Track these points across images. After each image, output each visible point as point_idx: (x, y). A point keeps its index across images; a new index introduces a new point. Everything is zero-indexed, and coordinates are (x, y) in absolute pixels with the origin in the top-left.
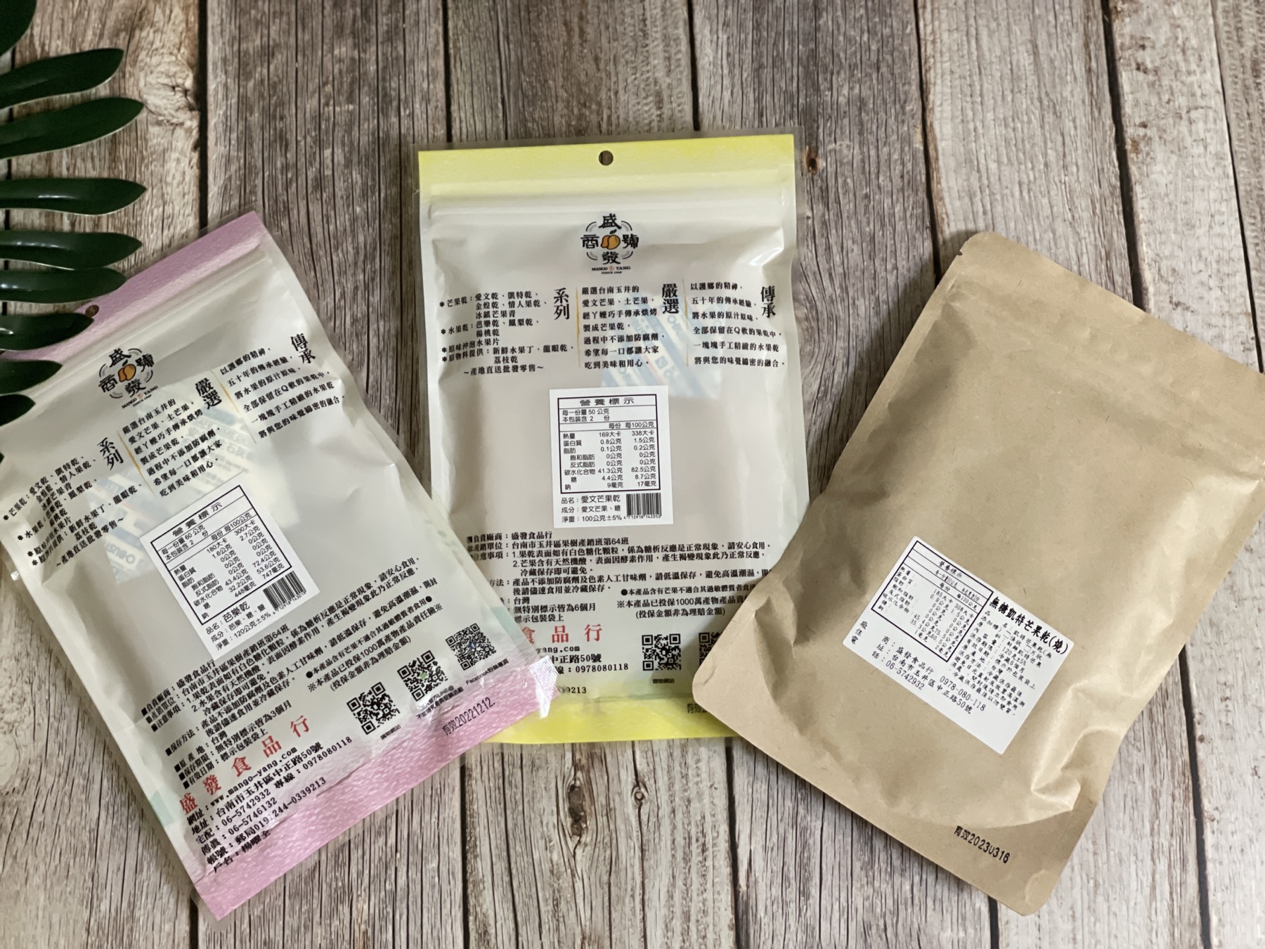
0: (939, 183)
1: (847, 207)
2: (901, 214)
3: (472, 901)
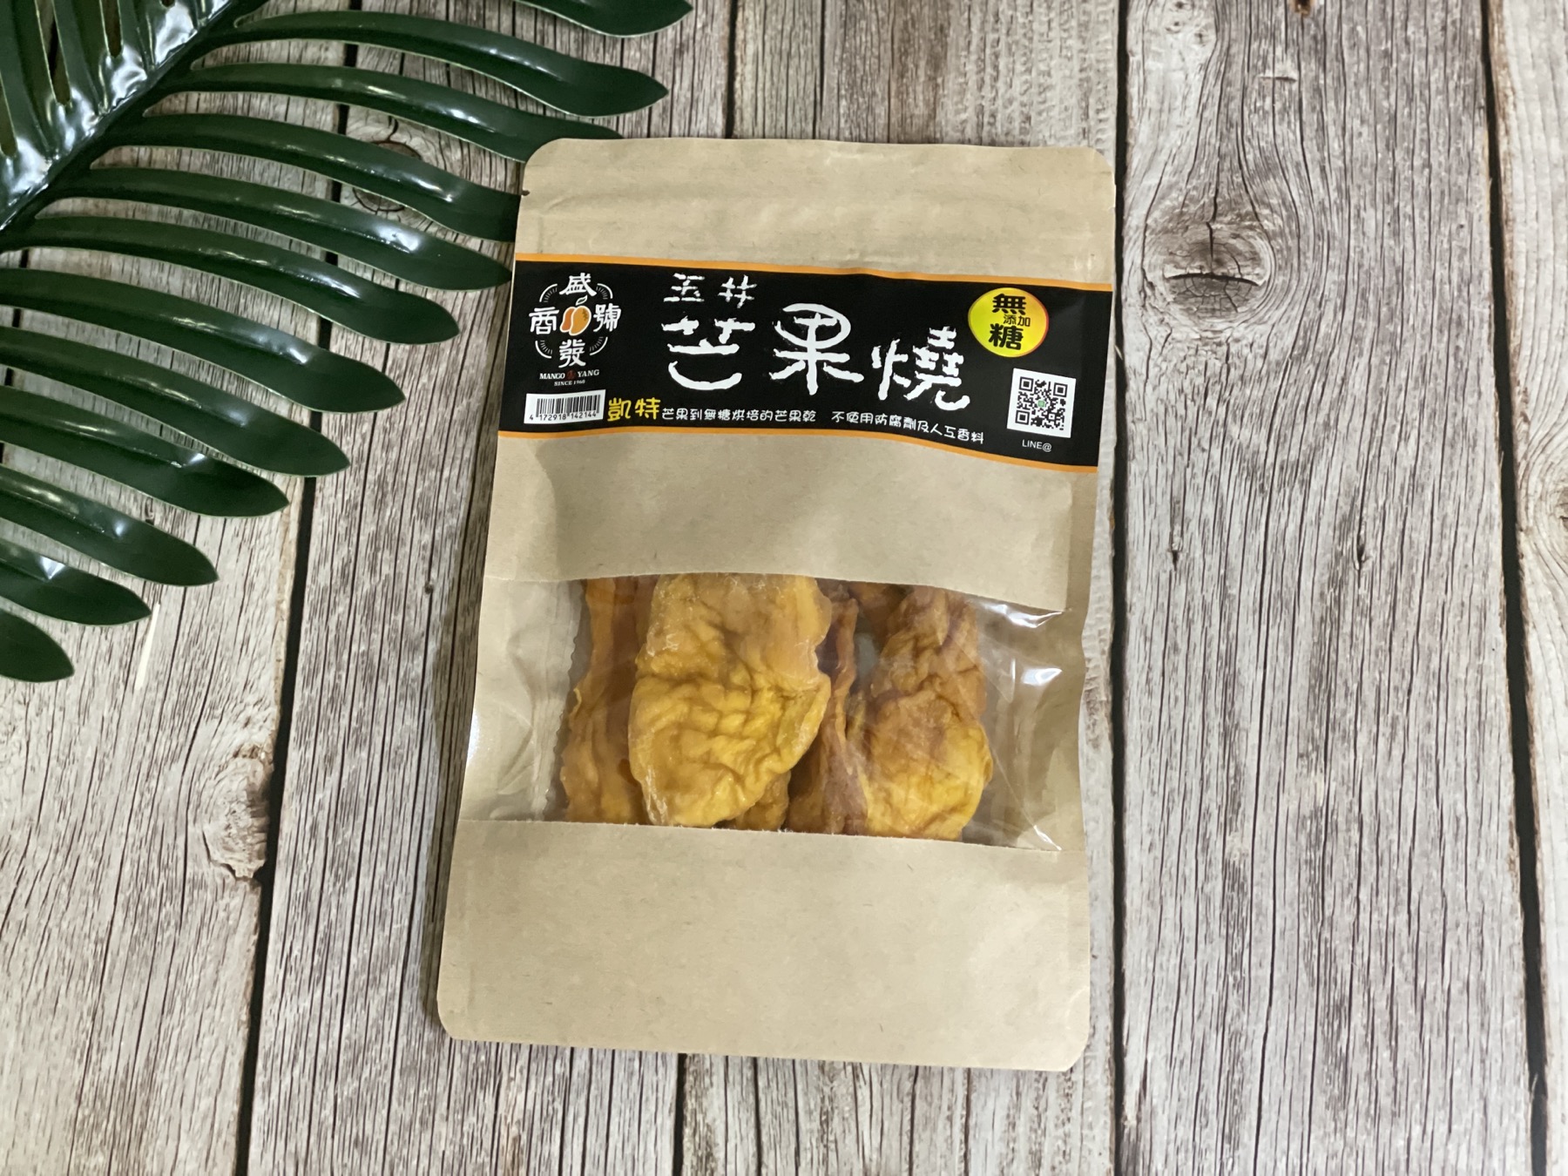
0: (1502, 41)
1: (1355, 66)
2: (1441, 85)
3: (690, 1103)
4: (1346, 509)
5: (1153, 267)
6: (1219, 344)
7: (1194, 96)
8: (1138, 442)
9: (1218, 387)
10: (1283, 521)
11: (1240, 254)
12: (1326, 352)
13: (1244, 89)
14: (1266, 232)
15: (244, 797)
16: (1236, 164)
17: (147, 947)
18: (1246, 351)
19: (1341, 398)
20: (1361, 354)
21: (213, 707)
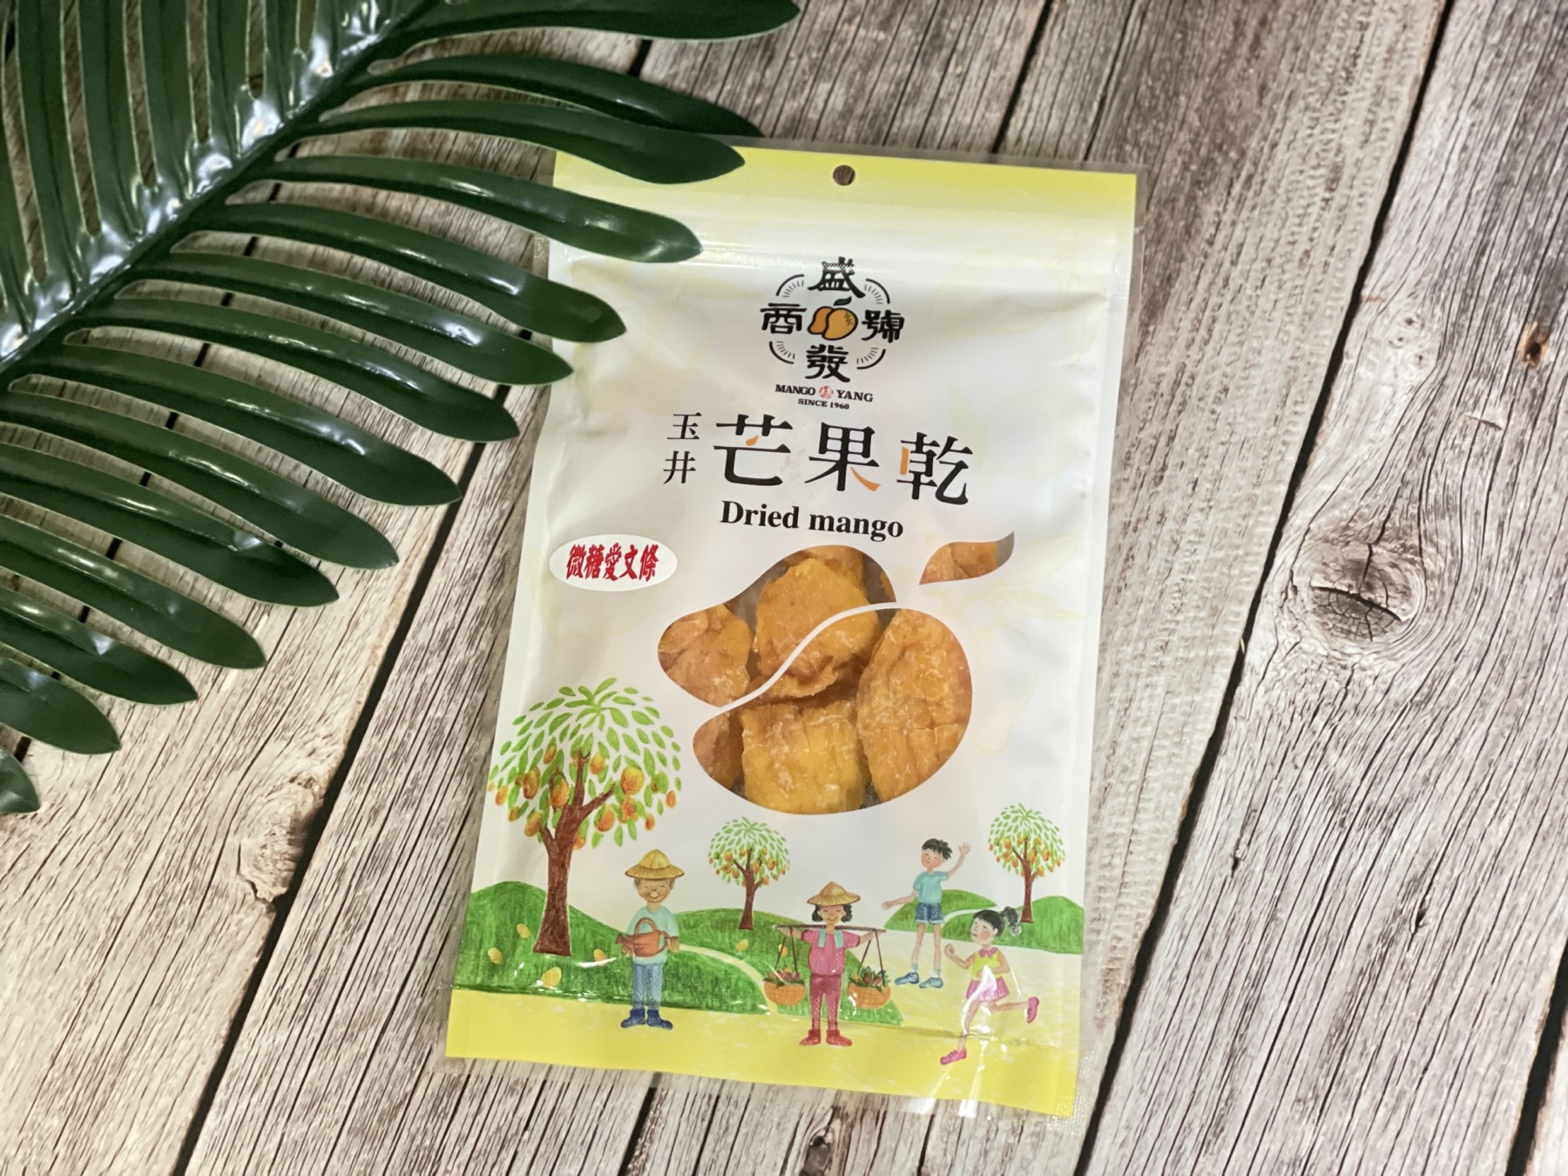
4: (1418, 868)
5: (1302, 571)
6: (1344, 668)
7: (1397, 414)
8: (1234, 739)
9: (1329, 710)
10: (1353, 861)
11: (1392, 584)
13: (1448, 423)
14: (1425, 570)
15: (287, 823)
16: (1416, 494)
17: (156, 938)
18: (1369, 682)
21: (285, 728)
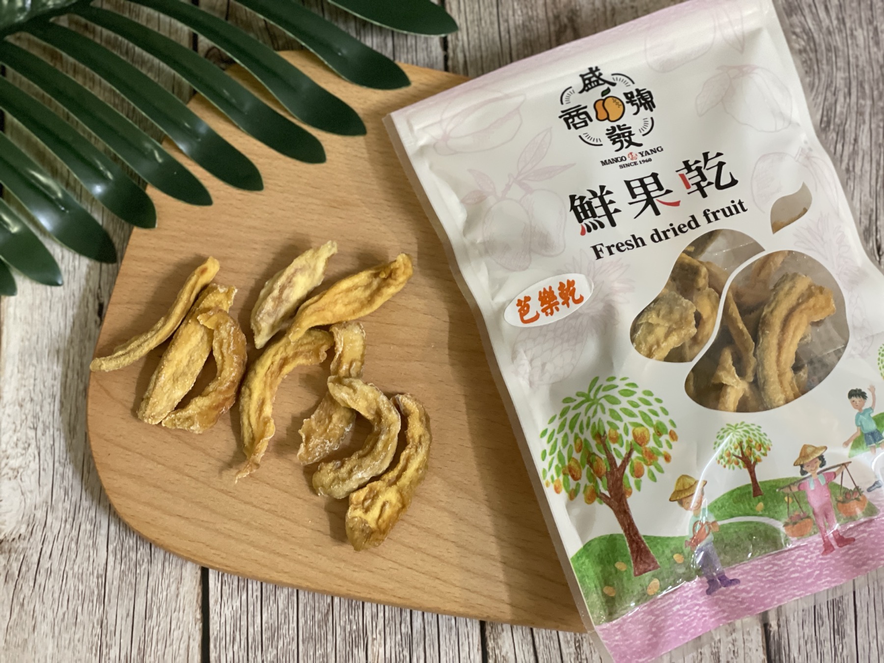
3: (491, 644)
12: (842, 123)
19: (855, 153)
20: (864, 122)
